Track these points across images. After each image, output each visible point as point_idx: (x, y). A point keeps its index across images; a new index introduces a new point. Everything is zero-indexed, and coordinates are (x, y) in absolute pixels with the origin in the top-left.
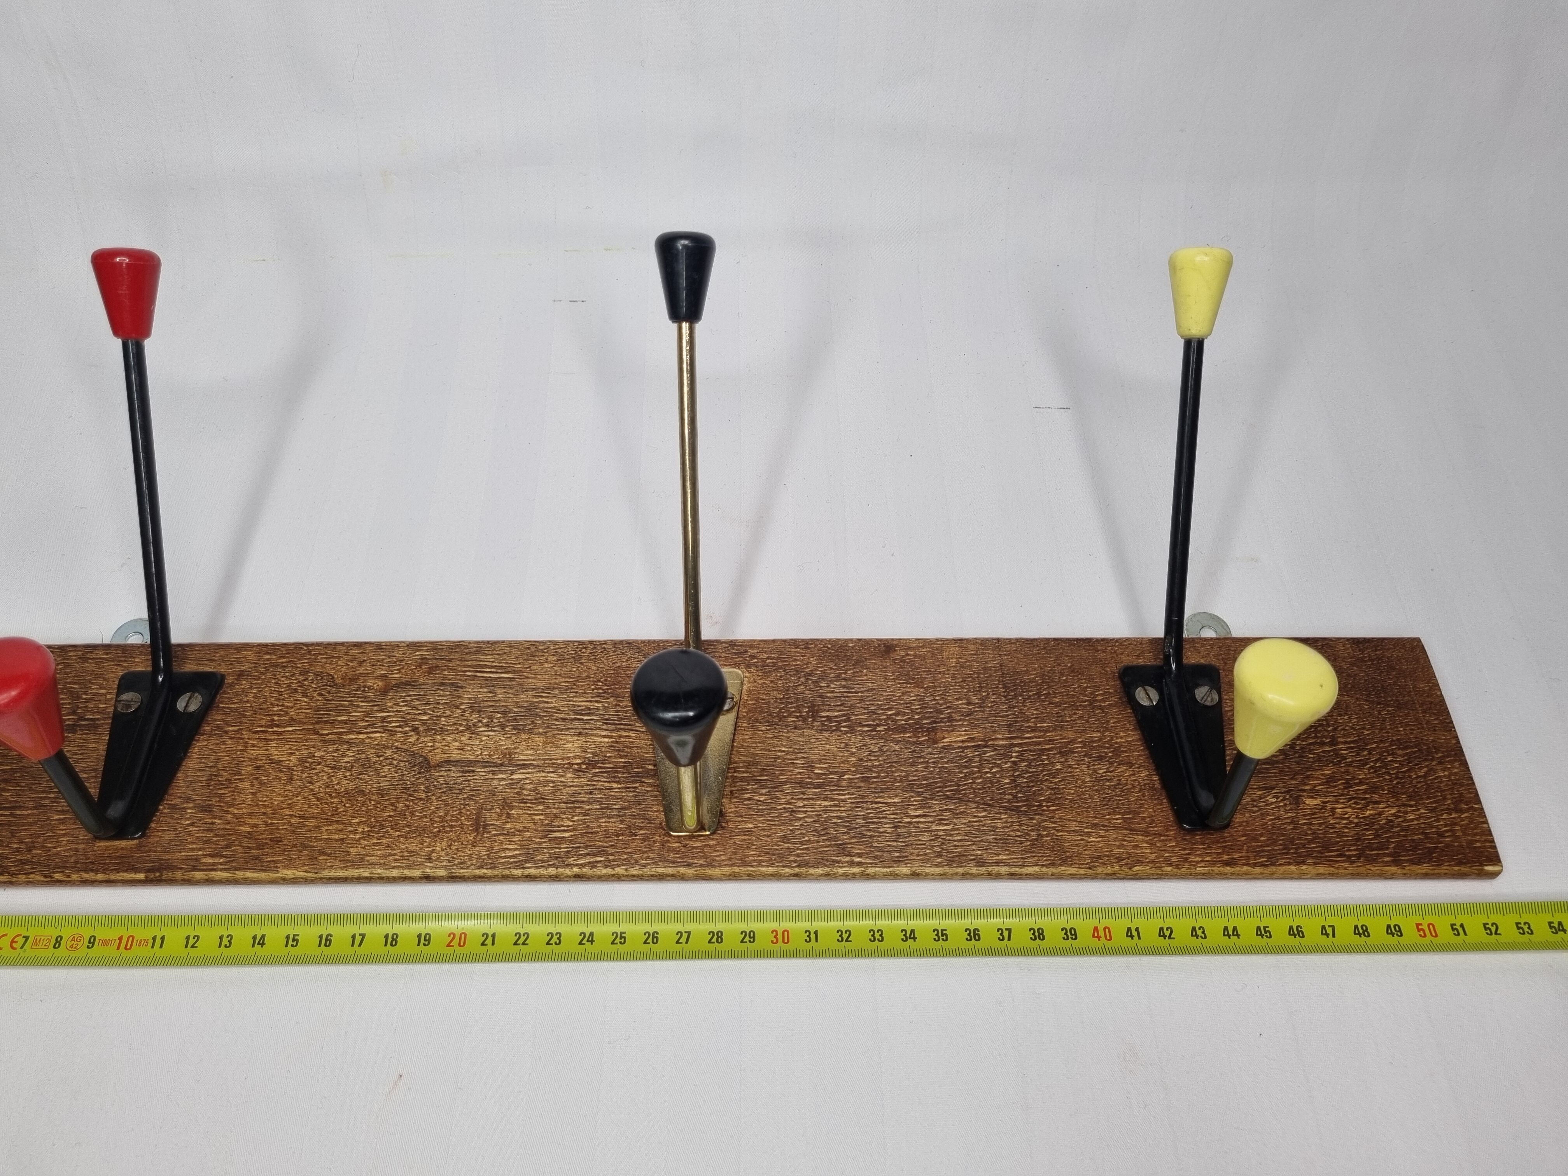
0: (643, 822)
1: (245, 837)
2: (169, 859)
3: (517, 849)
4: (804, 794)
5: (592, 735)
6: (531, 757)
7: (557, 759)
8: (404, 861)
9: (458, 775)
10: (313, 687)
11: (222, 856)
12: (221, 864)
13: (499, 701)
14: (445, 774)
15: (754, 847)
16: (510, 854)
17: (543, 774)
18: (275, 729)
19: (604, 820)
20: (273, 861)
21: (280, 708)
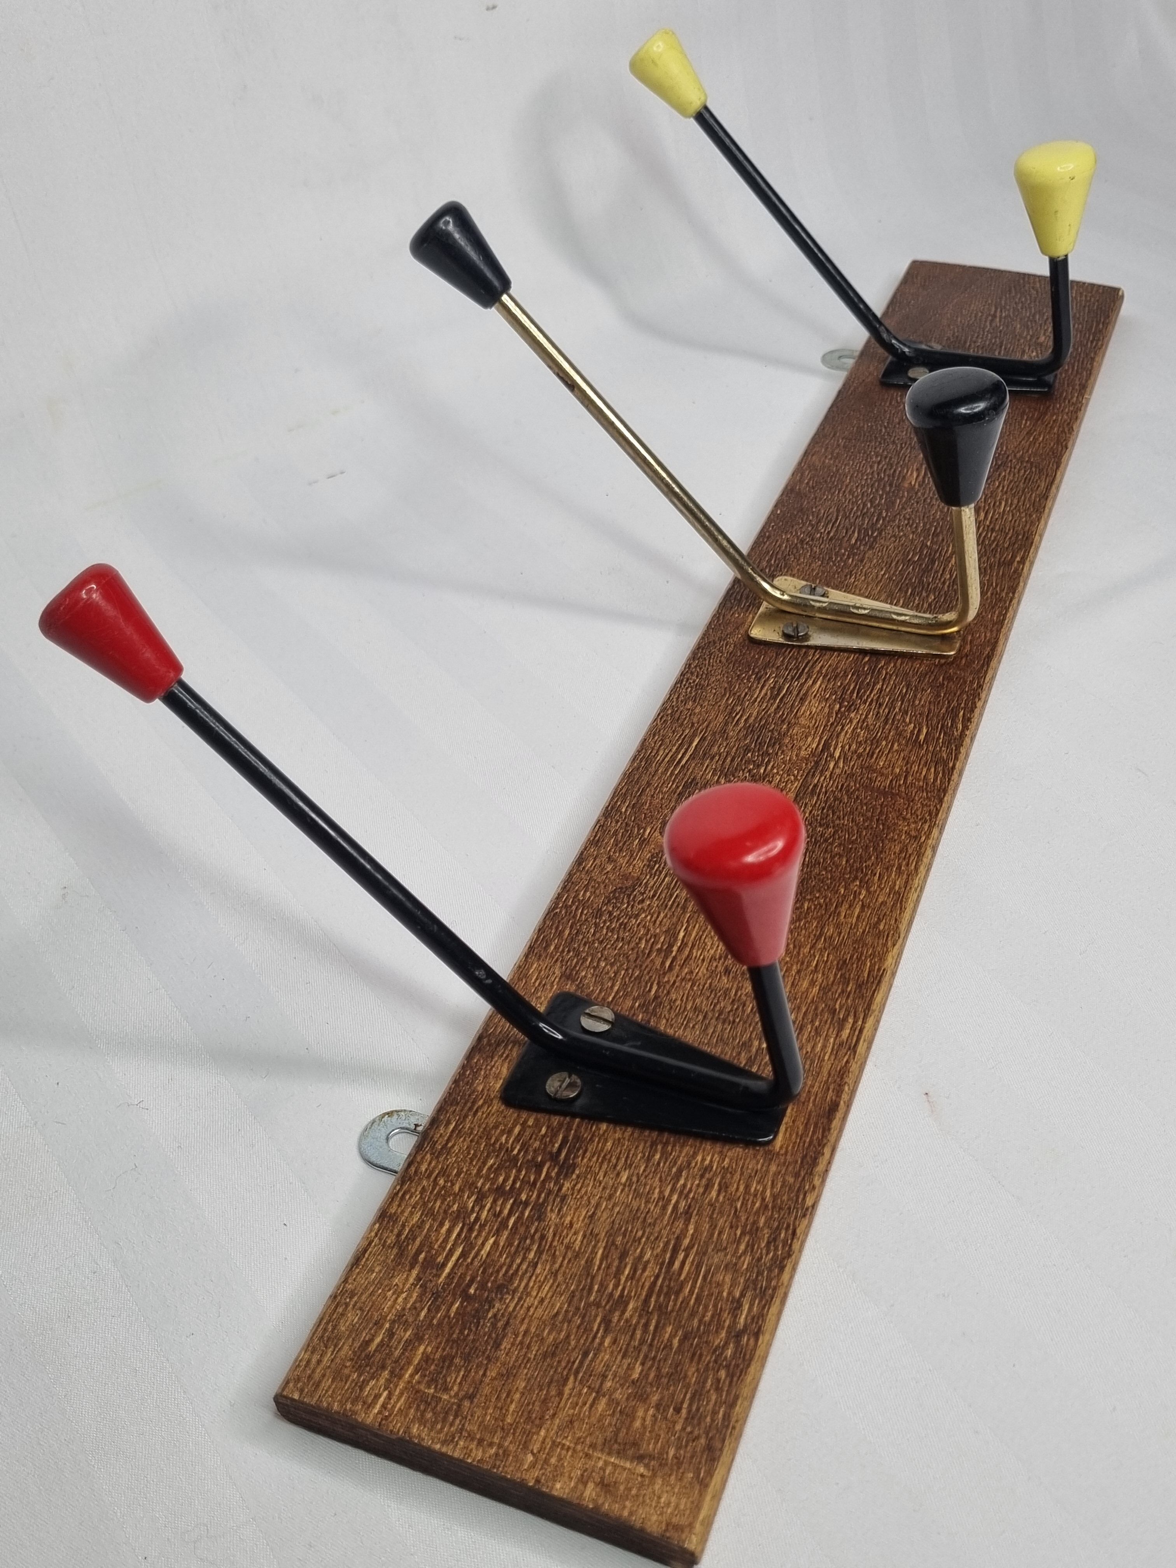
0: (930, 677)
1: (825, 993)
2: (829, 1074)
3: (929, 769)
4: (937, 572)
5: (807, 692)
6: (817, 740)
7: (828, 721)
8: (912, 858)
9: (815, 798)
10: (626, 908)
11: (845, 1019)
12: (855, 1022)
13: (728, 754)
14: (810, 809)
15: (984, 614)
16: (932, 776)
17: (843, 734)
18: (675, 949)
19: (917, 702)
20: (869, 972)
21: (644, 941)
